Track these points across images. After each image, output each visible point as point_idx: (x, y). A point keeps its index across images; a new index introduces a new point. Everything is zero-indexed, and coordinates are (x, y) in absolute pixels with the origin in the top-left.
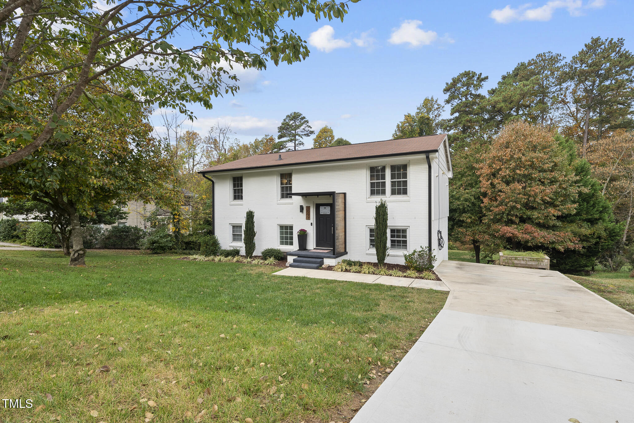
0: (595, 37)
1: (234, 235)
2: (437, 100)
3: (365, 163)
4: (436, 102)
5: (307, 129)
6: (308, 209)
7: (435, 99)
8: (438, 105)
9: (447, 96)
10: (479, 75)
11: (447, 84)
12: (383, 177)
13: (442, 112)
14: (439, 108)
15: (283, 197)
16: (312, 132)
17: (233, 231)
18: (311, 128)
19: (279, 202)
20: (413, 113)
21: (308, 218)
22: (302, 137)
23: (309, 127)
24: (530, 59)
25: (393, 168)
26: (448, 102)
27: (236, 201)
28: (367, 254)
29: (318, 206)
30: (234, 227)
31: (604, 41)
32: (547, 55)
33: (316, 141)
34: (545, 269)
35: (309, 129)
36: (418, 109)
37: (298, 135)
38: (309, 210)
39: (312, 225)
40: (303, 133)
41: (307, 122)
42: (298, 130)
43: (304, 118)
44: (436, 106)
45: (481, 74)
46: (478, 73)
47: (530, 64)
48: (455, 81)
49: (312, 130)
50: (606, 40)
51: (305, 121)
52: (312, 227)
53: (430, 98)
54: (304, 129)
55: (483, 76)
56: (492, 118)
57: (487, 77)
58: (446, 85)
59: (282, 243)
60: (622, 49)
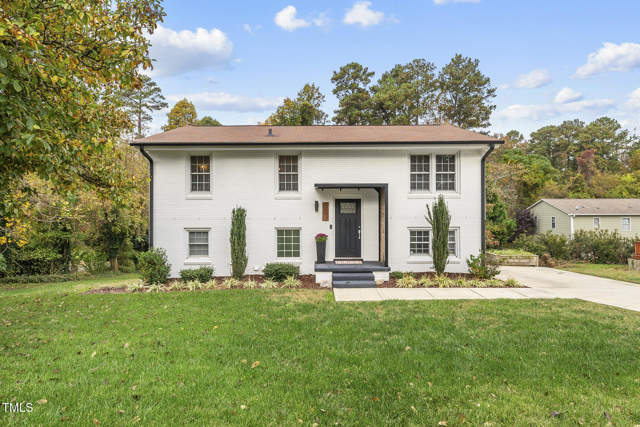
0: (458, 54)
1: (191, 246)
2: (318, 88)
3: (406, 150)
4: (317, 90)
5: (157, 99)
6: (326, 205)
7: (316, 87)
8: (319, 94)
9: (334, 86)
10: (365, 69)
11: (335, 72)
12: (427, 169)
13: (322, 102)
14: (319, 97)
15: (282, 188)
16: (165, 105)
17: (190, 240)
18: (164, 99)
19: (277, 196)
20: (294, 97)
21: (326, 217)
22: (151, 110)
23: (162, 97)
24: (408, 63)
25: (439, 158)
26: (335, 92)
27: (195, 192)
28: (408, 263)
29: (338, 202)
30: (191, 233)
31: (465, 59)
32: (422, 61)
33: (170, 116)
34: (534, 266)
35: (162, 101)
36: (299, 94)
37: (145, 105)
38: (328, 208)
39: (331, 228)
40: (151, 105)
41: (159, 90)
42: (146, 99)
43: (154, 84)
44: (316, 95)
45: (367, 68)
46: (364, 67)
47: (406, 67)
48: (344, 71)
49: (164, 101)
50: (466, 59)
51: (156, 88)
52: (332, 230)
53: (311, 85)
54: (153, 99)
55: (369, 71)
56: (374, 115)
57: (374, 72)
58: (333, 74)
59: (280, 255)
60: (476, 70)
